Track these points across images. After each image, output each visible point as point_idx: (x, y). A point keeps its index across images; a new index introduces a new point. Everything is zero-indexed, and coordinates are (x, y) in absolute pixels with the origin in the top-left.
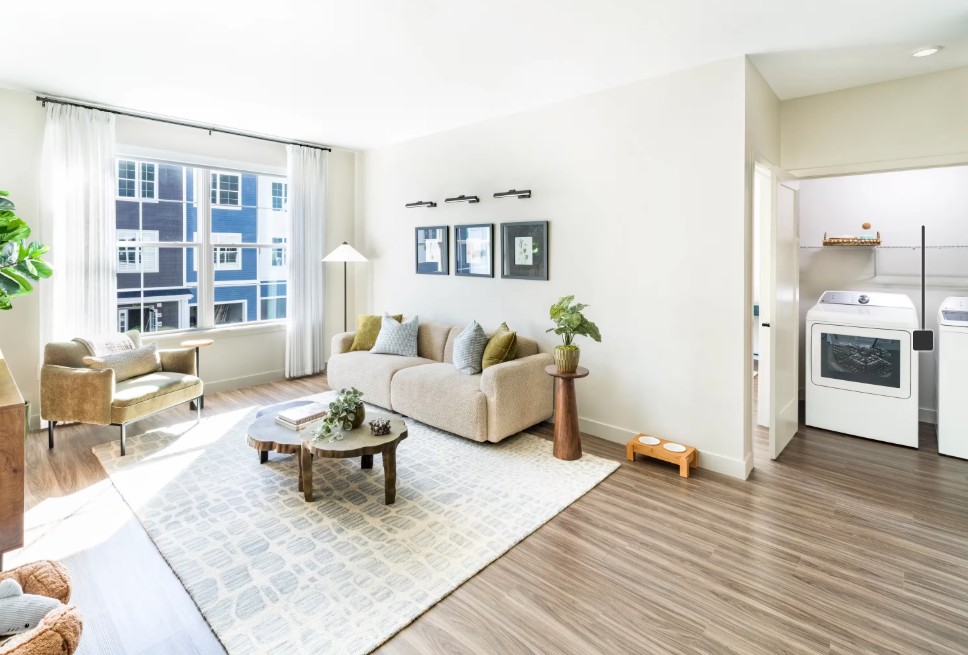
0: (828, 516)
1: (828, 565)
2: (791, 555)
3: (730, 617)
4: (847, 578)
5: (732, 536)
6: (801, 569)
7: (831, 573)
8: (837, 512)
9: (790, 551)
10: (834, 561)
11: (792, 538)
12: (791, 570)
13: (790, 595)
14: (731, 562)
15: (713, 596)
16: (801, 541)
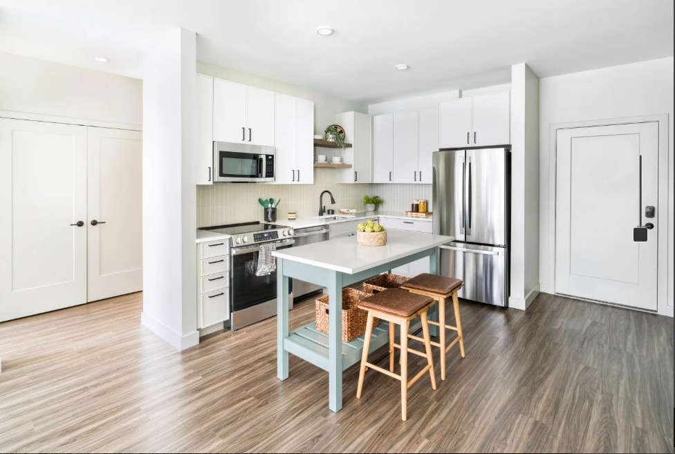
0: (77, 358)
1: (103, 379)
2: (81, 390)
3: (86, 446)
4: (117, 377)
5: (33, 409)
6: (93, 391)
7: (108, 381)
8: (79, 353)
9: (78, 388)
10: (104, 375)
11: (71, 382)
12: (89, 396)
13: (102, 407)
14: (52, 422)
15: (64, 446)
16: (78, 379)
